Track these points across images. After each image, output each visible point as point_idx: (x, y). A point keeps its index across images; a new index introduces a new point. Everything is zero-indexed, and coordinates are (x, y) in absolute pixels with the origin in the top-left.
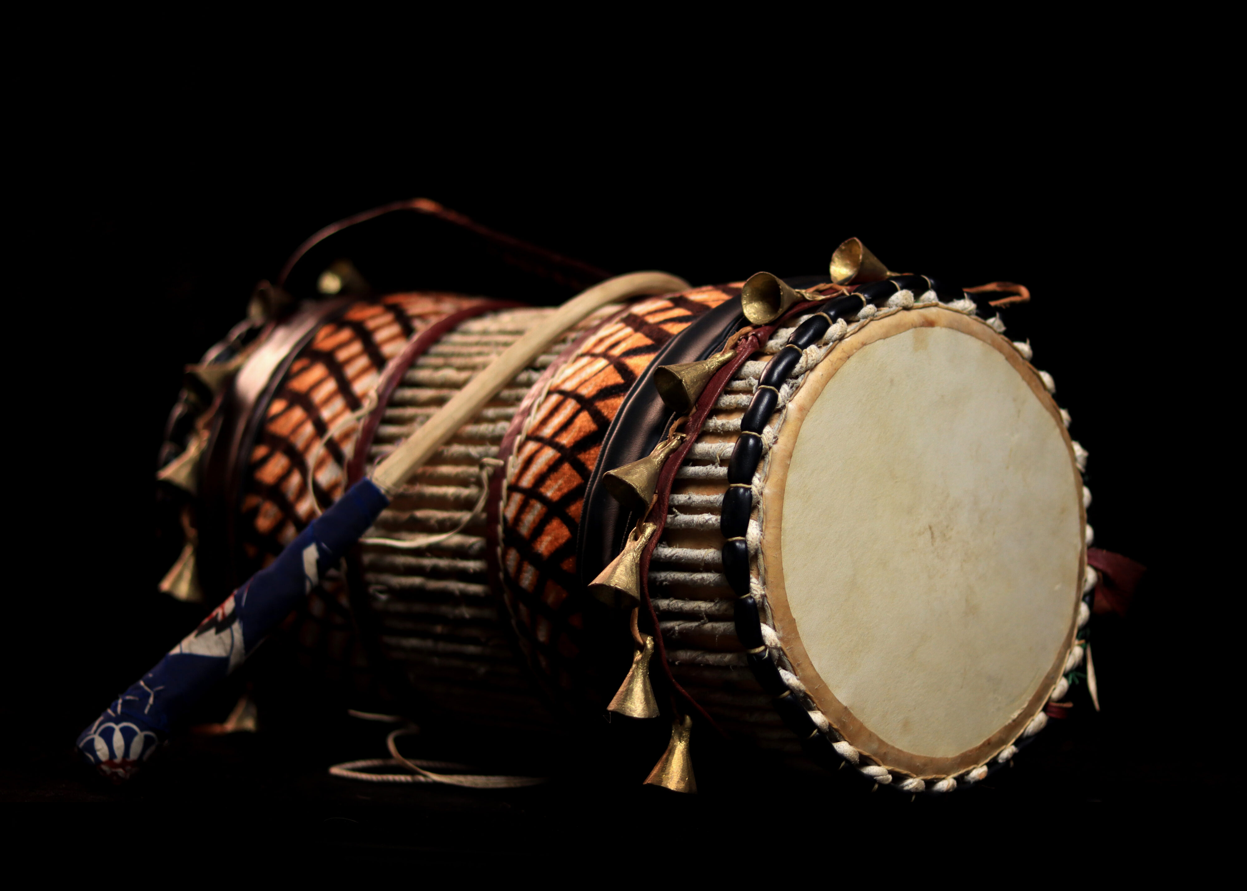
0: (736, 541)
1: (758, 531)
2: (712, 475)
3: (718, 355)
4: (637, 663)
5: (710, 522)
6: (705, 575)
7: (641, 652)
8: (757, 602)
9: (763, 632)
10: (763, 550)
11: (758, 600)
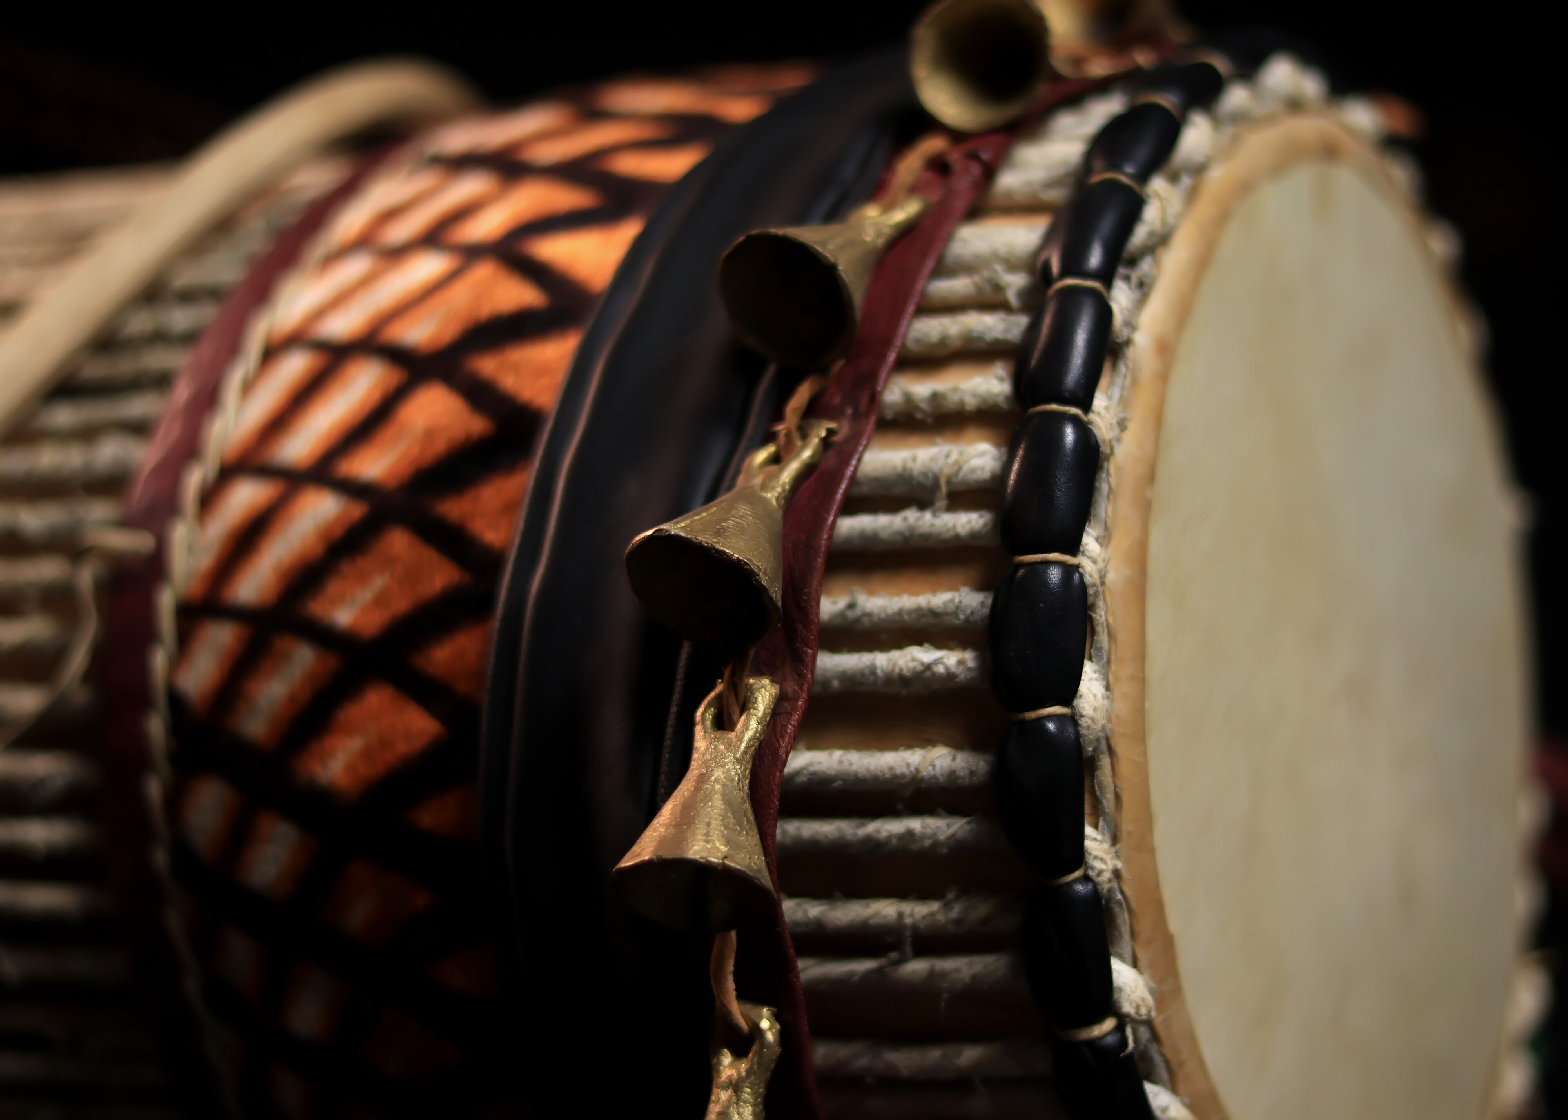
0: (1049, 717)
1: (1103, 690)
2: (926, 537)
3: (871, 212)
4: (736, 1086)
5: (940, 669)
6: (915, 824)
7: (739, 1053)
8: (1105, 891)
9: (1115, 975)
10: (1112, 742)
11: (1106, 886)
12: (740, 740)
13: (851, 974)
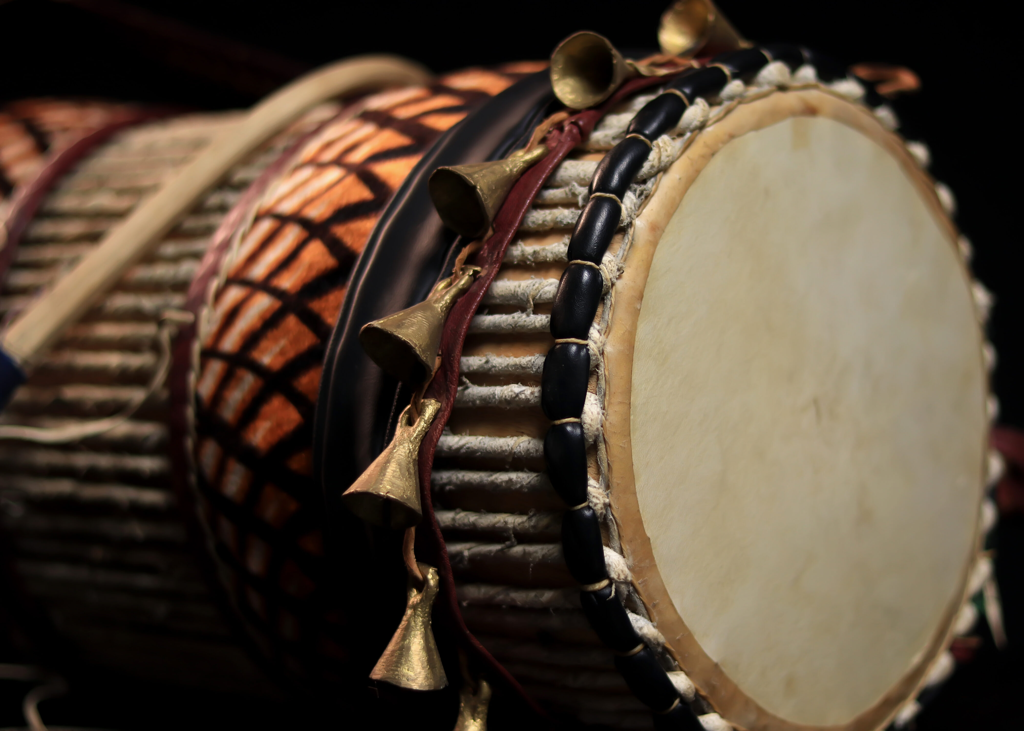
0: (567, 424)
1: (599, 409)
2: (523, 327)
3: (520, 153)
4: (415, 607)
5: (523, 396)
6: (514, 476)
7: (420, 591)
8: (599, 514)
9: (606, 559)
10: (606, 437)
11: (600, 512)
12: (414, 432)
13: (490, 552)
